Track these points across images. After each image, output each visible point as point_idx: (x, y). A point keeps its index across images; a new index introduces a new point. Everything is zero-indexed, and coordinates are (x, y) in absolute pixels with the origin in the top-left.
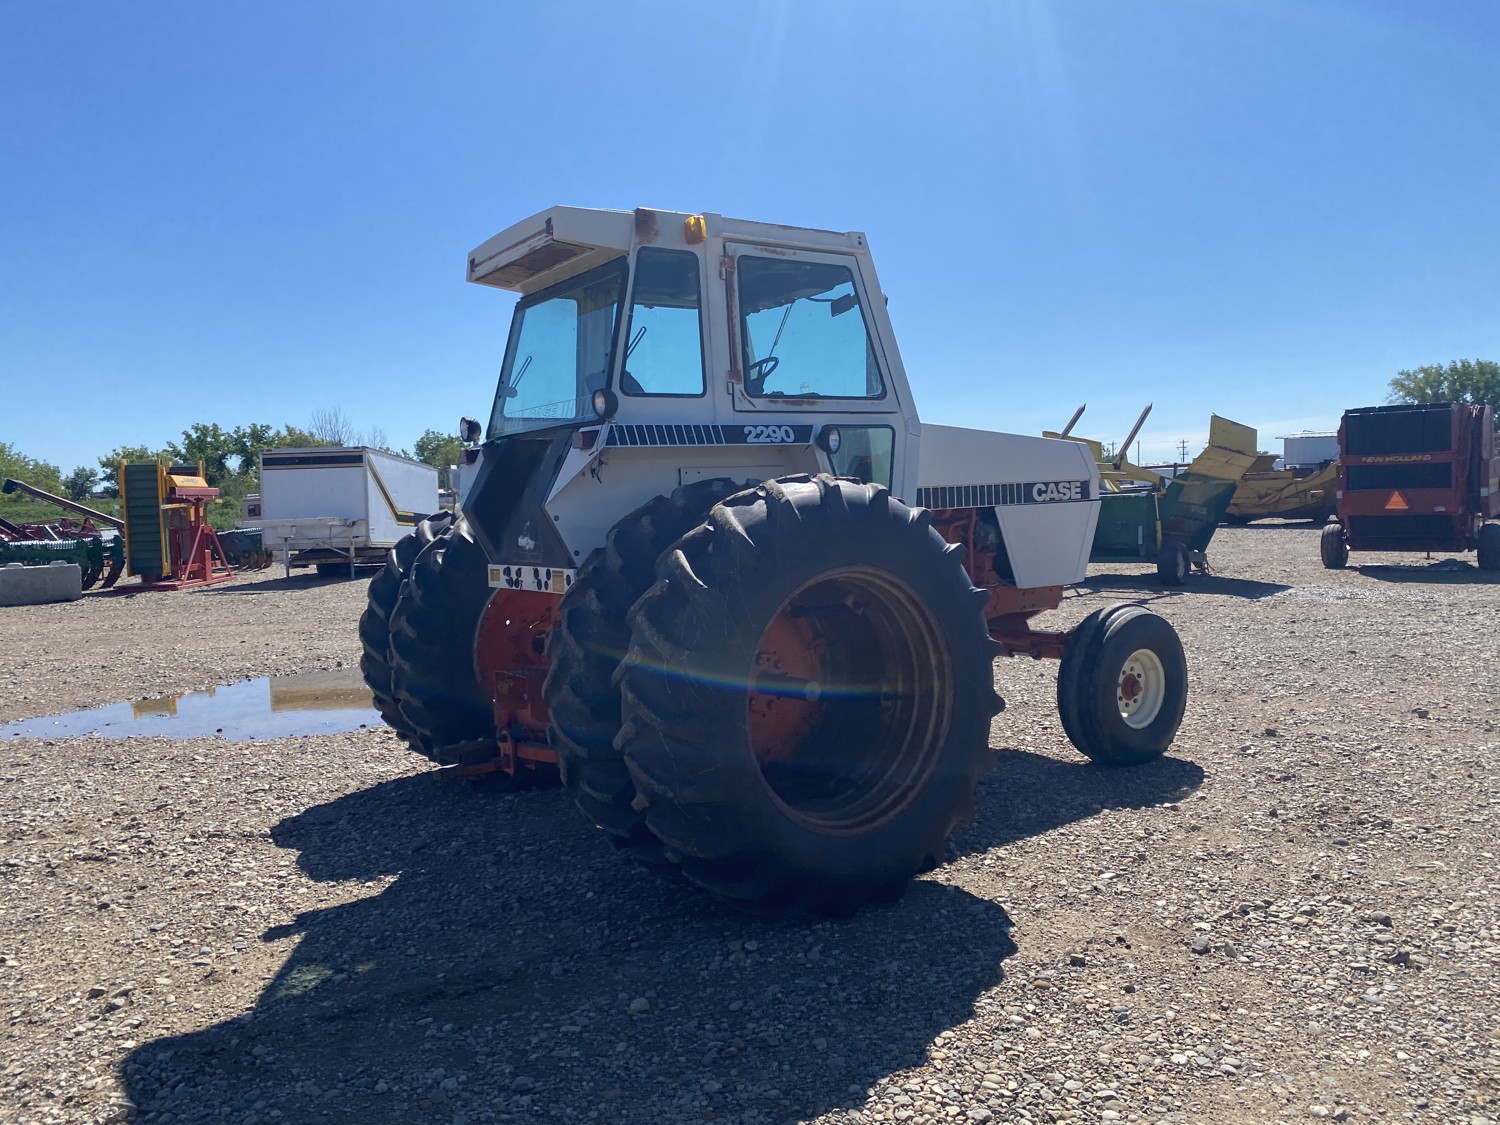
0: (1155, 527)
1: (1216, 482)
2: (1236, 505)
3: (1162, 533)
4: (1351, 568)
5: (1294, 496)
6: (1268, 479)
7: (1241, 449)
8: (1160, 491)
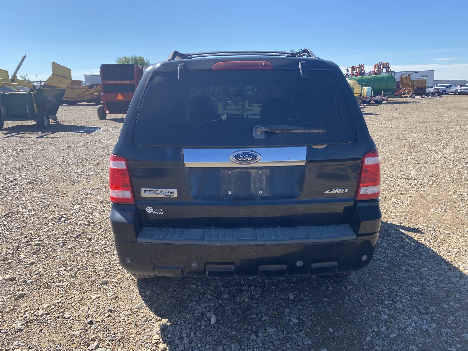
0: (34, 106)
1: (57, 89)
2: (70, 98)
3: (37, 109)
4: (108, 119)
5: (89, 95)
6: (80, 89)
7: (65, 76)
8: (34, 91)
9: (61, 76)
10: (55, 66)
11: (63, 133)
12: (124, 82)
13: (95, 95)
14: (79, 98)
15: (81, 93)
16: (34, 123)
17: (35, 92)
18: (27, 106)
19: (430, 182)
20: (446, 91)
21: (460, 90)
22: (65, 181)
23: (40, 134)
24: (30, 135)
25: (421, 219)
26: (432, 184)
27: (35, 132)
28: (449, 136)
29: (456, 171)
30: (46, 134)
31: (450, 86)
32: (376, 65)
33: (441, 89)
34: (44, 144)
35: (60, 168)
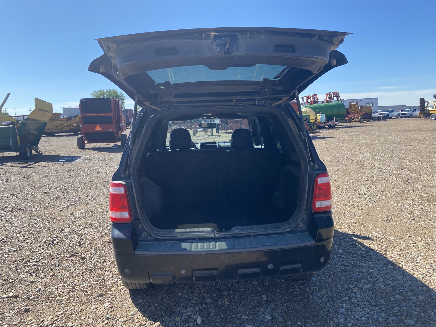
0: (17, 138)
1: (39, 122)
2: (49, 129)
3: (20, 141)
4: (86, 149)
5: (67, 126)
6: (59, 121)
7: (47, 110)
8: (17, 125)
9: (43, 110)
10: (38, 101)
11: (45, 162)
12: (102, 114)
13: (73, 126)
14: (58, 129)
15: (59, 125)
16: (17, 154)
17: (19, 125)
18: (11, 139)
19: (377, 196)
20: (390, 115)
21: (402, 114)
22: (53, 207)
23: (23, 164)
24: (14, 166)
25: (370, 228)
26: (379, 198)
27: (19, 163)
28: (393, 155)
29: (399, 186)
30: (29, 164)
31: (392, 111)
32: (327, 95)
33: (385, 114)
34: (29, 173)
35: (47, 195)
